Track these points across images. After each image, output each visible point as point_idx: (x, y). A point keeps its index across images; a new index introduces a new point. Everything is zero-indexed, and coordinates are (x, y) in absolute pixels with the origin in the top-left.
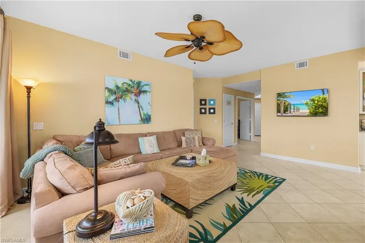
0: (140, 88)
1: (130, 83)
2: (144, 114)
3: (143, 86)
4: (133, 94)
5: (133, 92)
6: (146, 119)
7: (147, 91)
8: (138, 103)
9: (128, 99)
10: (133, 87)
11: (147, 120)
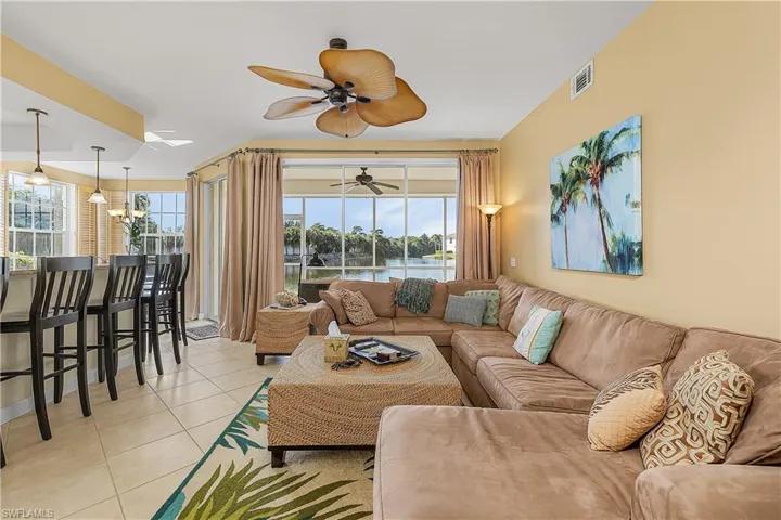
0: (602, 155)
1: (583, 152)
2: (614, 238)
3: (609, 146)
4: (589, 181)
5: (588, 177)
6: (621, 256)
7: (621, 156)
8: (600, 206)
9: (579, 199)
10: (588, 162)
11: (623, 262)
